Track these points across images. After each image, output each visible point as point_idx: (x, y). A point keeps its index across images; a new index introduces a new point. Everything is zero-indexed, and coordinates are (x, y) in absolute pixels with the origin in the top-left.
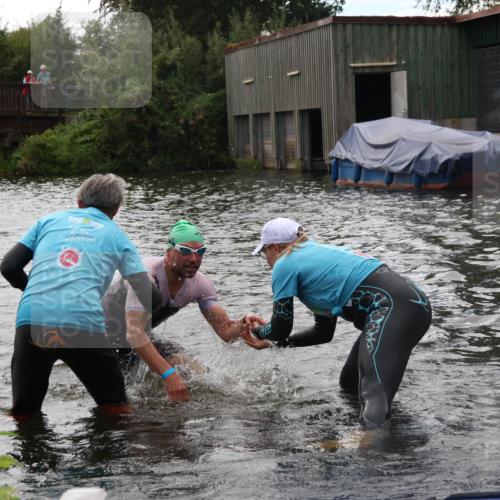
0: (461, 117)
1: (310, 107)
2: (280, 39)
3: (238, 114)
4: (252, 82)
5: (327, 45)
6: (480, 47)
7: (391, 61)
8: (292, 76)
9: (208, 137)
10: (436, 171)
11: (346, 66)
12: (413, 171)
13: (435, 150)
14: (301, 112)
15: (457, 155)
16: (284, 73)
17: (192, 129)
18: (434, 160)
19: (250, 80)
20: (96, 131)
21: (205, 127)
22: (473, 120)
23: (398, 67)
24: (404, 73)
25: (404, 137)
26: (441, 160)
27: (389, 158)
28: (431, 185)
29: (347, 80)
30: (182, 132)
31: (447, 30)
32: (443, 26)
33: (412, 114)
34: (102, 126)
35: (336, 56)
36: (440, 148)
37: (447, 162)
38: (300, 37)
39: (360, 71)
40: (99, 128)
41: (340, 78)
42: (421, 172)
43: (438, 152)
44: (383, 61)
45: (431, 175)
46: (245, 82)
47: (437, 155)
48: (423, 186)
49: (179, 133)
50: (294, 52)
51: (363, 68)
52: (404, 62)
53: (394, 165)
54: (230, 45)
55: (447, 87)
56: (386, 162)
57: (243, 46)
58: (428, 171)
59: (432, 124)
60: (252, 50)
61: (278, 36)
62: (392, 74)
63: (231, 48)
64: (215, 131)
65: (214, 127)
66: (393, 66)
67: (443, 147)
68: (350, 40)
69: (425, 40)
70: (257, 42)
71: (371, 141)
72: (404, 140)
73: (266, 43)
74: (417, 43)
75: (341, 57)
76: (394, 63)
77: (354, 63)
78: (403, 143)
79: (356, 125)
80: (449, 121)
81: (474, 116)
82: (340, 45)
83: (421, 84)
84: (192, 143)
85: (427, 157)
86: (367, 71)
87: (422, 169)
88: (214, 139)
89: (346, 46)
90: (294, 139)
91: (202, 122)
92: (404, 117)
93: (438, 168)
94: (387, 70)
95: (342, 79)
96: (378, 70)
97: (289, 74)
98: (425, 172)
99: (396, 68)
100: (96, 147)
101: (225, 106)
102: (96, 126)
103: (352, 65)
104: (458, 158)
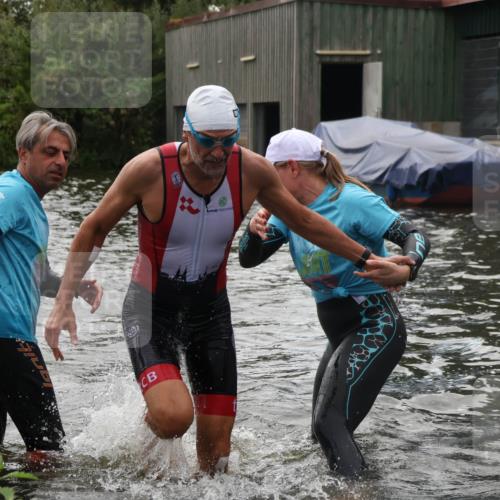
0: (443, 119)
1: (266, 101)
2: (234, 16)
3: (179, 104)
4: (197, 67)
5: (290, 27)
6: (469, 38)
7: (364, 49)
8: (246, 62)
9: (142, 131)
10: (414, 183)
11: (312, 53)
12: (388, 182)
13: (414, 159)
14: (256, 106)
15: (439, 165)
16: (236, 58)
17: (124, 120)
18: (412, 170)
19: (195, 65)
20: (8, 116)
21: (139, 118)
22: (457, 125)
23: (373, 57)
24: (380, 64)
25: (380, 141)
26: (421, 170)
27: (361, 165)
28: (408, 199)
29: (311, 69)
30: (112, 123)
31: (431, 15)
32: (427, 10)
33: (387, 113)
34: (16, 111)
35: (301, 42)
36: (420, 156)
37: (427, 173)
38: (258, 15)
39: (328, 59)
40: (11, 113)
41: (304, 68)
42: (396, 183)
43: (418, 160)
44: (354, 48)
45: (409, 187)
46: (190, 66)
47: (416, 164)
48: (398, 199)
49: (108, 124)
50: (249, 31)
51: (331, 56)
52: (379, 52)
53: (366, 174)
54: (172, 20)
55: (428, 83)
56: (356, 169)
57: (188, 22)
58: (405, 182)
59: (413, 126)
60: (200, 28)
61: (232, 12)
62: (365, 65)
63: (173, 24)
64: (150, 123)
65: (149, 118)
66: (366, 56)
67: (424, 155)
68: (317, 22)
69: (405, 25)
70: (205, 19)
71: (339, 145)
72: (378, 144)
73: (216, 20)
74: (395, 29)
75: (307, 42)
76: (368, 52)
77: (321, 48)
78: (377, 147)
79: (323, 124)
80: (429, 124)
81: (458, 120)
82: (306, 28)
83: (398, 78)
84: (123, 136)
85: (405, 165)
86: (336, 60)
87: (397, 179)
88: (149, 133)
89: (312, 29)
90: (246, 138)
91: (135, 112)
92: (377, 116)
93: (416, 179)
94: (359, 60)
95: (306, 68)
96: (348, 60)
97: (243, 59)
98: (401, 183)
99: (369, 58)
100: (7, 136)
101: (164, 94)
102: (8, 111)
103: (319, 52)
104: (440, 168)
